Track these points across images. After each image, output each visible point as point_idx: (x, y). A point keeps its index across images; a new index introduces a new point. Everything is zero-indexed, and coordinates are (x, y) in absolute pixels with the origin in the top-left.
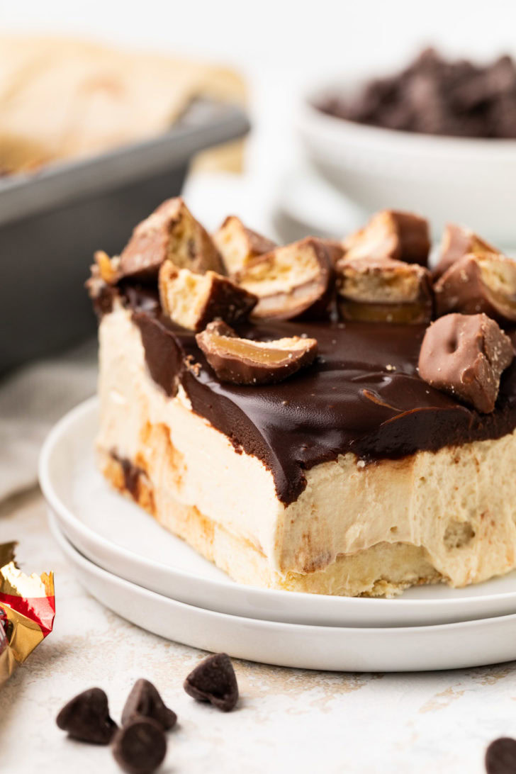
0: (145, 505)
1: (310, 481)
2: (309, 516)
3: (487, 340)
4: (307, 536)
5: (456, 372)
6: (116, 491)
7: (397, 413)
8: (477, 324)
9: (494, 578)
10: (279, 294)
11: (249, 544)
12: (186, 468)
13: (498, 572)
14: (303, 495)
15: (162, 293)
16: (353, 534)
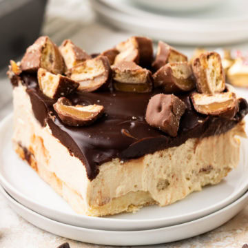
0: (34, 167)
1: (101, 170)
2: (100, 184)
3: (174, 107)
4: (100, 192)
5: (160, 122)
6: (21, 159)
7: (136, 141)
8: (170, 99)
9: (178, 201)
10: (88, 79)
11: (76, 192)
12: (50, 157)
13: (179, 199)
14: (98, 176)
15: (39, 81)
16: (119, 190)
